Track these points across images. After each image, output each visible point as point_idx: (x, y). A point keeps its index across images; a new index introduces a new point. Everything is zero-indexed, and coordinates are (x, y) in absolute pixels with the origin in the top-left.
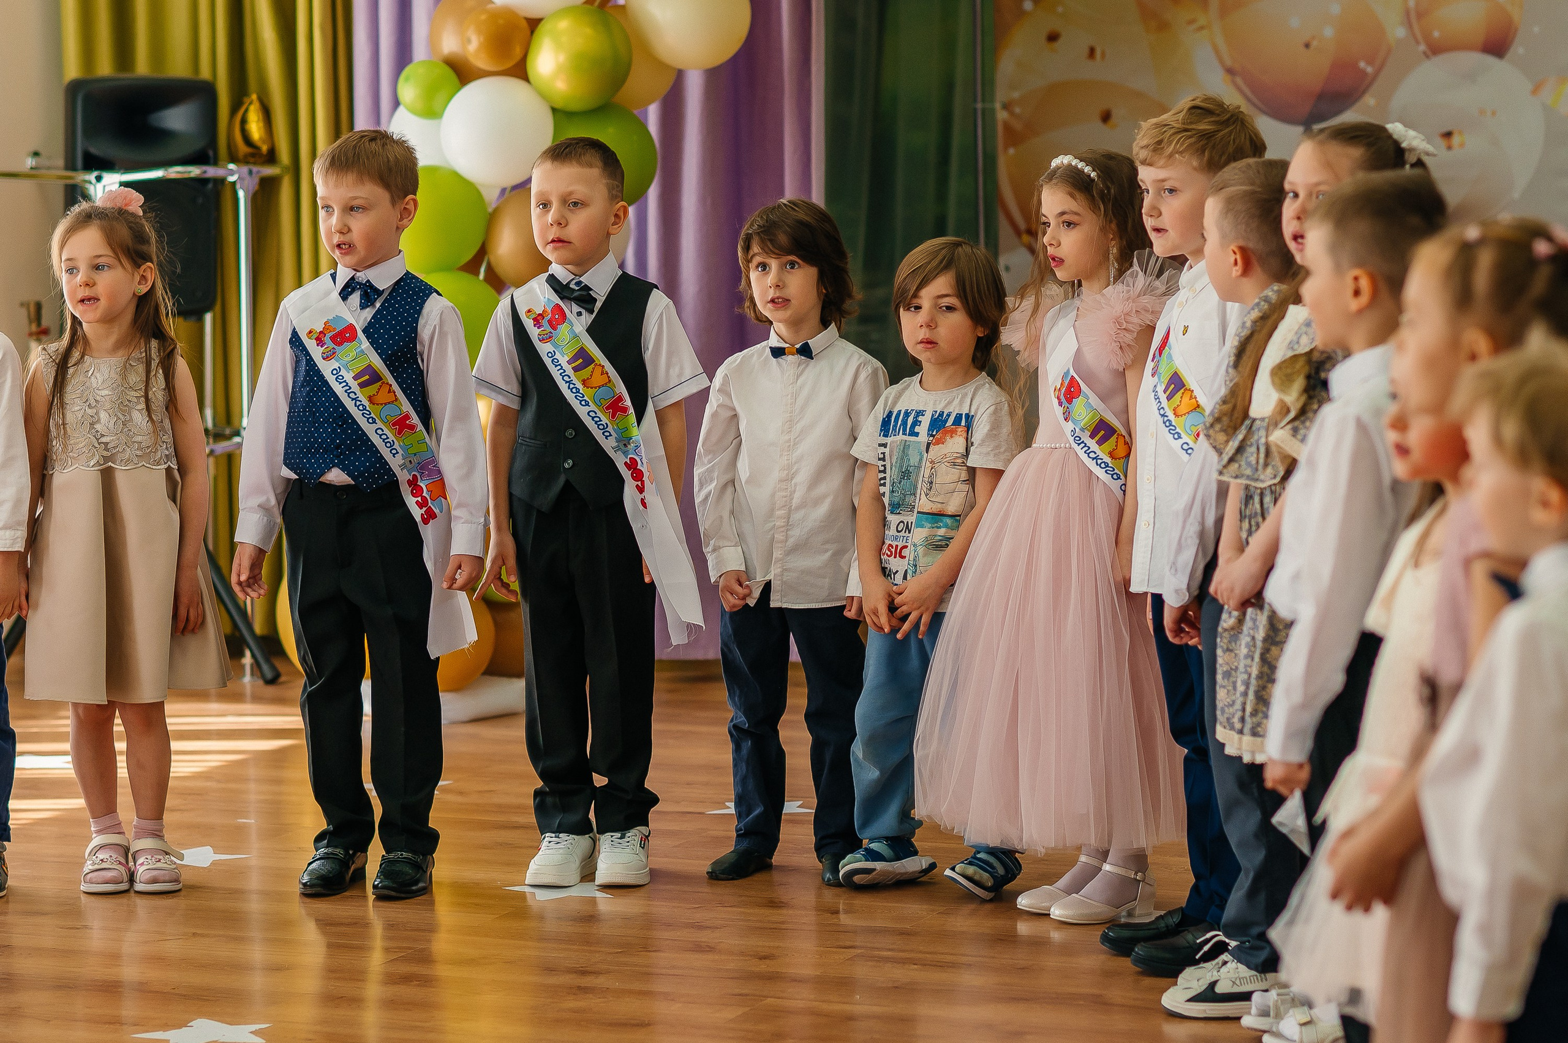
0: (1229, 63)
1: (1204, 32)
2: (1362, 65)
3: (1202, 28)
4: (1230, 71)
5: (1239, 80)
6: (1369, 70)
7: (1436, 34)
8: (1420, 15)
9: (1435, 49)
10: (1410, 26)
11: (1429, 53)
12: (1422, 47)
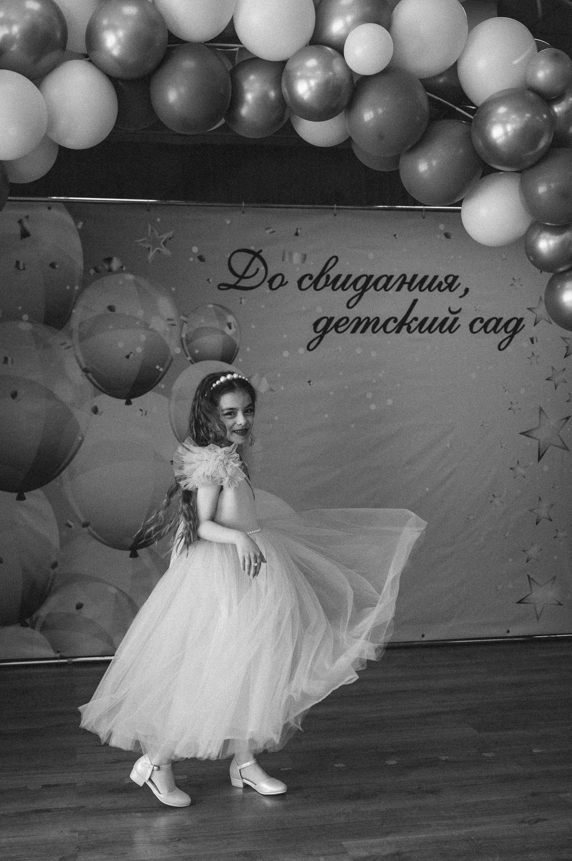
0: (84, 366)
1: (71, 349)
2: (158, 367)
3: (69, 347)
4: (85, 371)
5: (90, 375)
6: (161, 370)
7: (197, 351)
8: (188, 342)
9: (196, 359)
10: (183, 347)
11: (193, 361)
12: (189, 358)
